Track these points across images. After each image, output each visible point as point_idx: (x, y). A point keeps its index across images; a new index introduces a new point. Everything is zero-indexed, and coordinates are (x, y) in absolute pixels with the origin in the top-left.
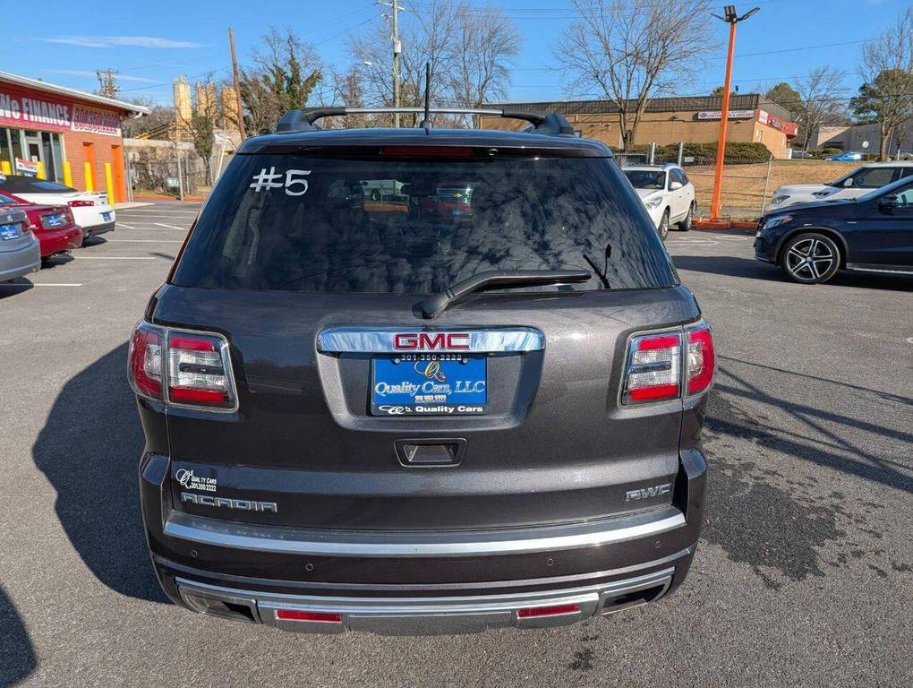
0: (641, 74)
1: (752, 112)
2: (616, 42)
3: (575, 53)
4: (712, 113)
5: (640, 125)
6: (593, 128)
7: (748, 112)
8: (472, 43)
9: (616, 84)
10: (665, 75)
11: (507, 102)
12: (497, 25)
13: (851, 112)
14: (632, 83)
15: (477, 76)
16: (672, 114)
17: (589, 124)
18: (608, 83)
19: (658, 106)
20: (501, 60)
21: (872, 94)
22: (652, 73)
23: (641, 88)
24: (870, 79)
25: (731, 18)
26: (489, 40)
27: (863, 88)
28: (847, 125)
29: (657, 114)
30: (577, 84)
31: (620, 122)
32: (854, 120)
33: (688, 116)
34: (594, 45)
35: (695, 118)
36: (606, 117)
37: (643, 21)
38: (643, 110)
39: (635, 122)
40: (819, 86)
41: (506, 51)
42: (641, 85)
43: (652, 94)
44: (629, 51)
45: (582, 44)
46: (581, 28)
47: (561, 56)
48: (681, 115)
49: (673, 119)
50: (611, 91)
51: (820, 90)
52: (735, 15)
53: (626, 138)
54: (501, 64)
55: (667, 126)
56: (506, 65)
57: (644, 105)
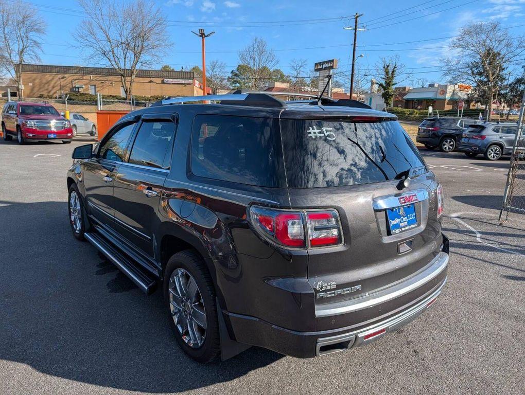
0: (130, 55)
1: (191, 81)
2: (114, 35)
3: (88, 38)
4: (171, 80)
5: (133, 84)
6: (103, 84)
7: (190, 81)
8: (10, 22)
9: (116, 59)
10: (145, 57)
11: (40, 64)
12: (28, 13)
13: (229, 83)
14: (127, 59)
15: (16, 45)
16: (149, 79)
17: (101, 82)
18: (112, 58)
19: (142, 74)
20: (33, 35)
21: (236, 75)
22: (137, 55)
23: (132, 63)
24: (235, 69)
25: (202, 35)
26: (23, 22)
27: (232, 72)
28: (228, 90)
29: (141, 78)
30: (92, 57)
31: (122, 81)
32: (231, 88)
33: (159, 80)
34: (100, 35)
35: (163, 82)
36: (110, 78)
37: (129, 25)
38: (134, 76)
39: (131, 82)
40: (215, 70)
41: (38, 31)
42: (132, 61)
43: (138, 67)
44: (123, 41)
45: (92, 33)
46: (90, 24)
47: (78, 39)
48: (155, 80)
49: (151, 82)
50: (114, 63)
51: (216, 72)
52: (204, 34)
53: (127, 91)
54: (34, 39)
55: (148, 86)
56: (38, 40)
57: (135, 73)
